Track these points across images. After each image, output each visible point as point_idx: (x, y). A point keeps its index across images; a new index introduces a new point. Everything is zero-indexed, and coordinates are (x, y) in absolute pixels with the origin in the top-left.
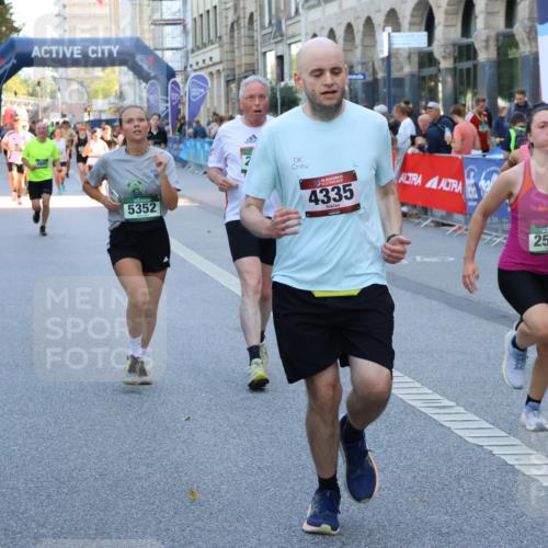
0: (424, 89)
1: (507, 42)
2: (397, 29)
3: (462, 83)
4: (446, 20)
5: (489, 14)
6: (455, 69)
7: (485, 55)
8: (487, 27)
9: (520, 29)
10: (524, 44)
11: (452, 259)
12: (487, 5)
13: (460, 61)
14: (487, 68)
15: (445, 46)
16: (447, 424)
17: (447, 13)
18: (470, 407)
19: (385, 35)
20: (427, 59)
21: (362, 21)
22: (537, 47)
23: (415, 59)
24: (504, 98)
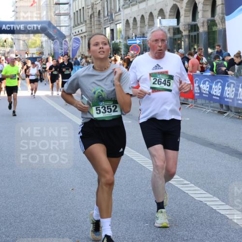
0: (175, 44)
1: (212, 24)
2: (164, 17)
3: (192, 41)
4: (185, 14)
5: (204, 11)
6: (189, 35)
7: (202, 29)
8: (203, 17)
9: (218, 18)
10: (219, 24)
11: (188, 119)
12: (203, 7)
13: (191, 32)
14: (203, 35)
15: (185, 25)
16: (187, 192)
17: (185, 11)
18: (197, 184)
19: (158, 20)
20: (177, 31)
21: (148, 14)
22: (225, 26)
23: (172, 31)
24: (211, 48)
